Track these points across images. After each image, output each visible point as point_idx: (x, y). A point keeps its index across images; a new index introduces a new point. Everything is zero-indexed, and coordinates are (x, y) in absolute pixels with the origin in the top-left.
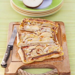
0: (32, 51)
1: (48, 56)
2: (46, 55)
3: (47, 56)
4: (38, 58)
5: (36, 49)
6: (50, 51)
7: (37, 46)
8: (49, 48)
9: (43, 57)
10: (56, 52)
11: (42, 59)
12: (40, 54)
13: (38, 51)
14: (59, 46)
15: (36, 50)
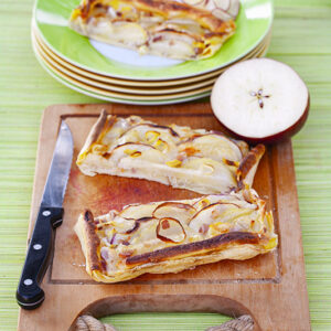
0: (137, 225)
1: (209, 253)
2: (198, 246)
3: (203, 251)
4: (159, 261)
5: (153, 218)
6: (216, 228)
7: (159, 207)
8: (215, 217)
9: (182, 256)
10: (242, 233)
11: (180, 265)
12: (170, 240)
13: (166, 226)
14: (257, 208)
15: (155, 223)
